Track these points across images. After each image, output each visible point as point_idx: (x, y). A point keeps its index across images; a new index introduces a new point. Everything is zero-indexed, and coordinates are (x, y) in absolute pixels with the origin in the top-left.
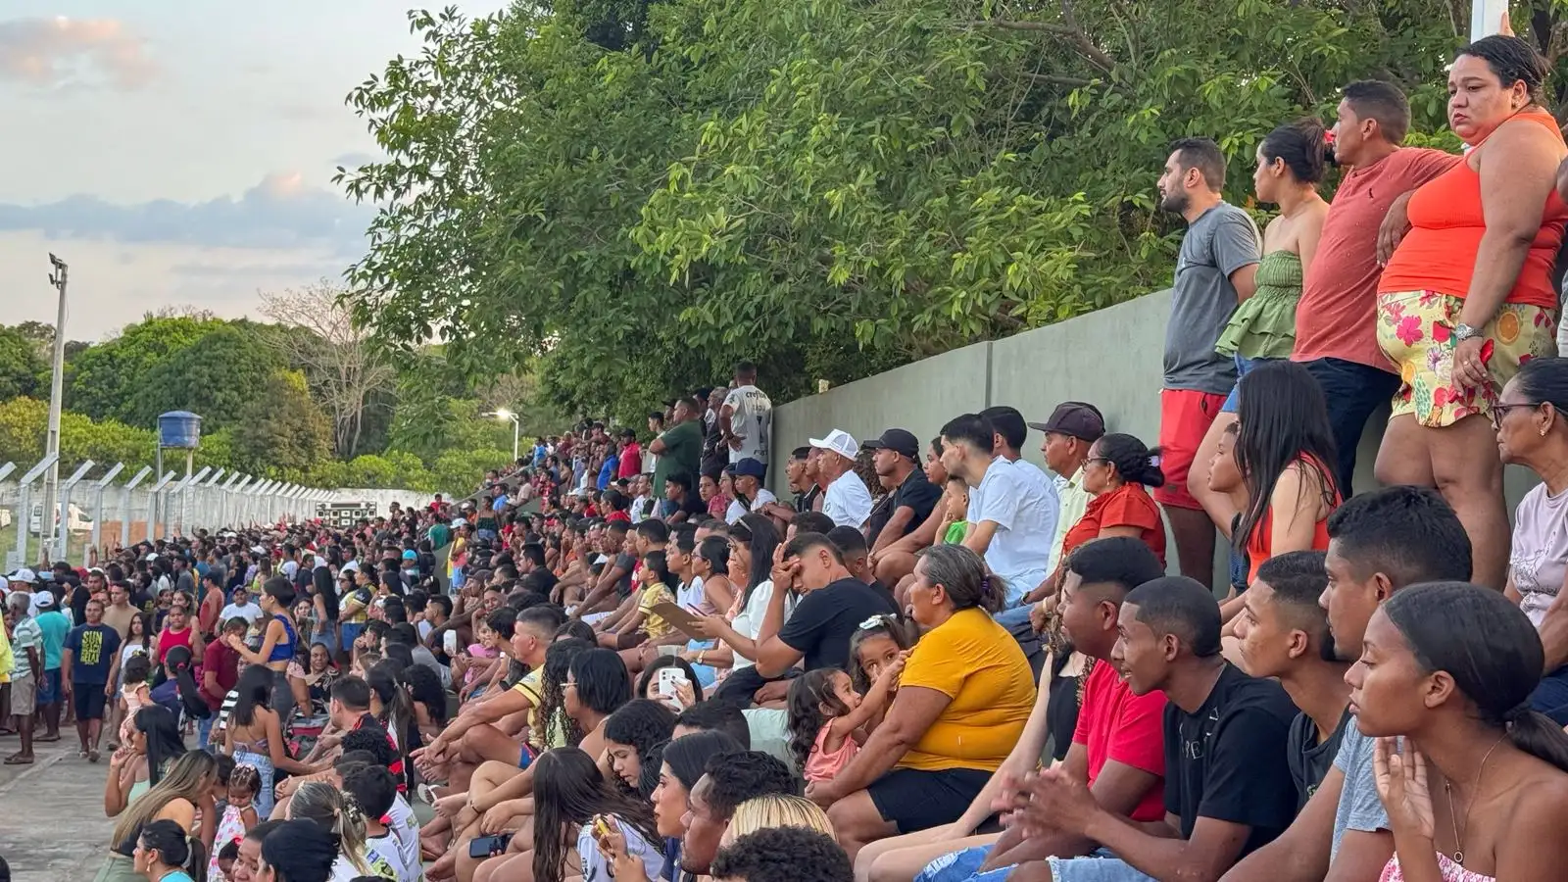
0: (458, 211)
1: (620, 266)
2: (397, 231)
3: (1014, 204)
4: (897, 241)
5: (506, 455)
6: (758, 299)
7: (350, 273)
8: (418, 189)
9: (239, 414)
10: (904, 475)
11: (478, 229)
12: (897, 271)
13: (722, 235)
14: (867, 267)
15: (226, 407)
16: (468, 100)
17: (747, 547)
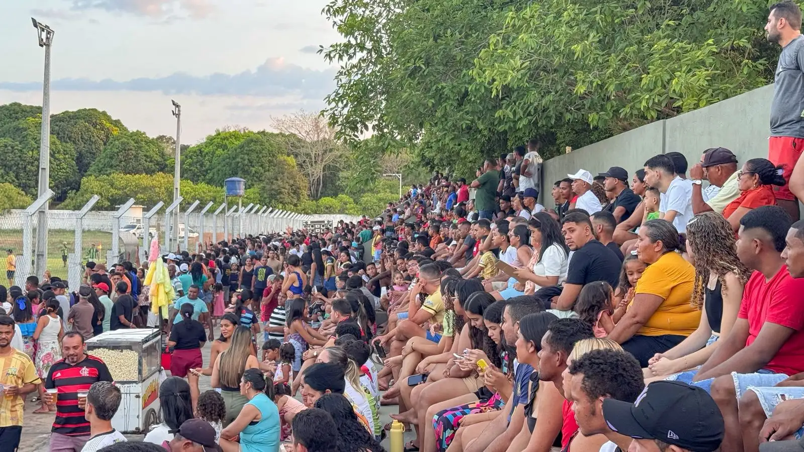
0: (379, 66)
1: (463, 90)
2: (350, 77)
3: (674, 47)
4: (611, 70)
5: (395, 196)
6: (536, 104)
7: (327, 99)
8: (360, 55)
9: (263, 178)
10: (620, 191)
11: (389, 74)
12: (611, 86)
13: (518, 71)
14: (594, 84)
15: (257, 175)
16: (383, 9)
17: (539, 230)
